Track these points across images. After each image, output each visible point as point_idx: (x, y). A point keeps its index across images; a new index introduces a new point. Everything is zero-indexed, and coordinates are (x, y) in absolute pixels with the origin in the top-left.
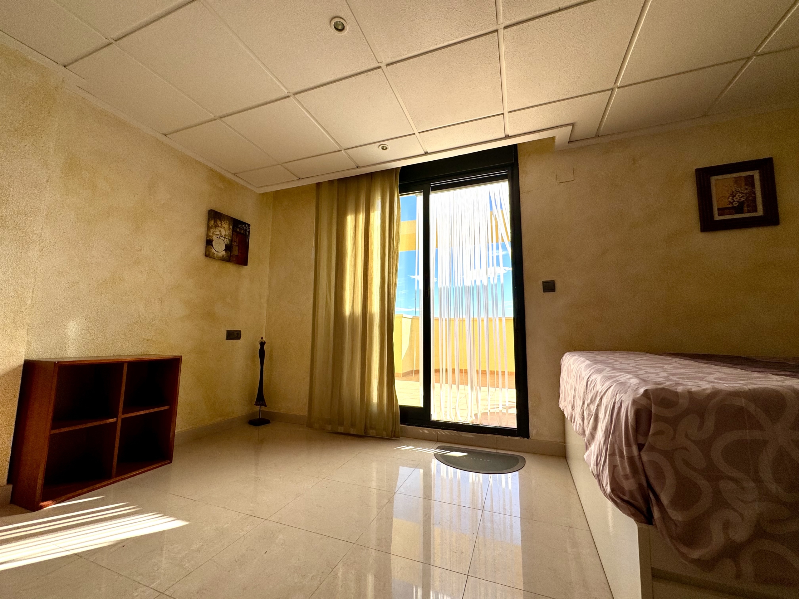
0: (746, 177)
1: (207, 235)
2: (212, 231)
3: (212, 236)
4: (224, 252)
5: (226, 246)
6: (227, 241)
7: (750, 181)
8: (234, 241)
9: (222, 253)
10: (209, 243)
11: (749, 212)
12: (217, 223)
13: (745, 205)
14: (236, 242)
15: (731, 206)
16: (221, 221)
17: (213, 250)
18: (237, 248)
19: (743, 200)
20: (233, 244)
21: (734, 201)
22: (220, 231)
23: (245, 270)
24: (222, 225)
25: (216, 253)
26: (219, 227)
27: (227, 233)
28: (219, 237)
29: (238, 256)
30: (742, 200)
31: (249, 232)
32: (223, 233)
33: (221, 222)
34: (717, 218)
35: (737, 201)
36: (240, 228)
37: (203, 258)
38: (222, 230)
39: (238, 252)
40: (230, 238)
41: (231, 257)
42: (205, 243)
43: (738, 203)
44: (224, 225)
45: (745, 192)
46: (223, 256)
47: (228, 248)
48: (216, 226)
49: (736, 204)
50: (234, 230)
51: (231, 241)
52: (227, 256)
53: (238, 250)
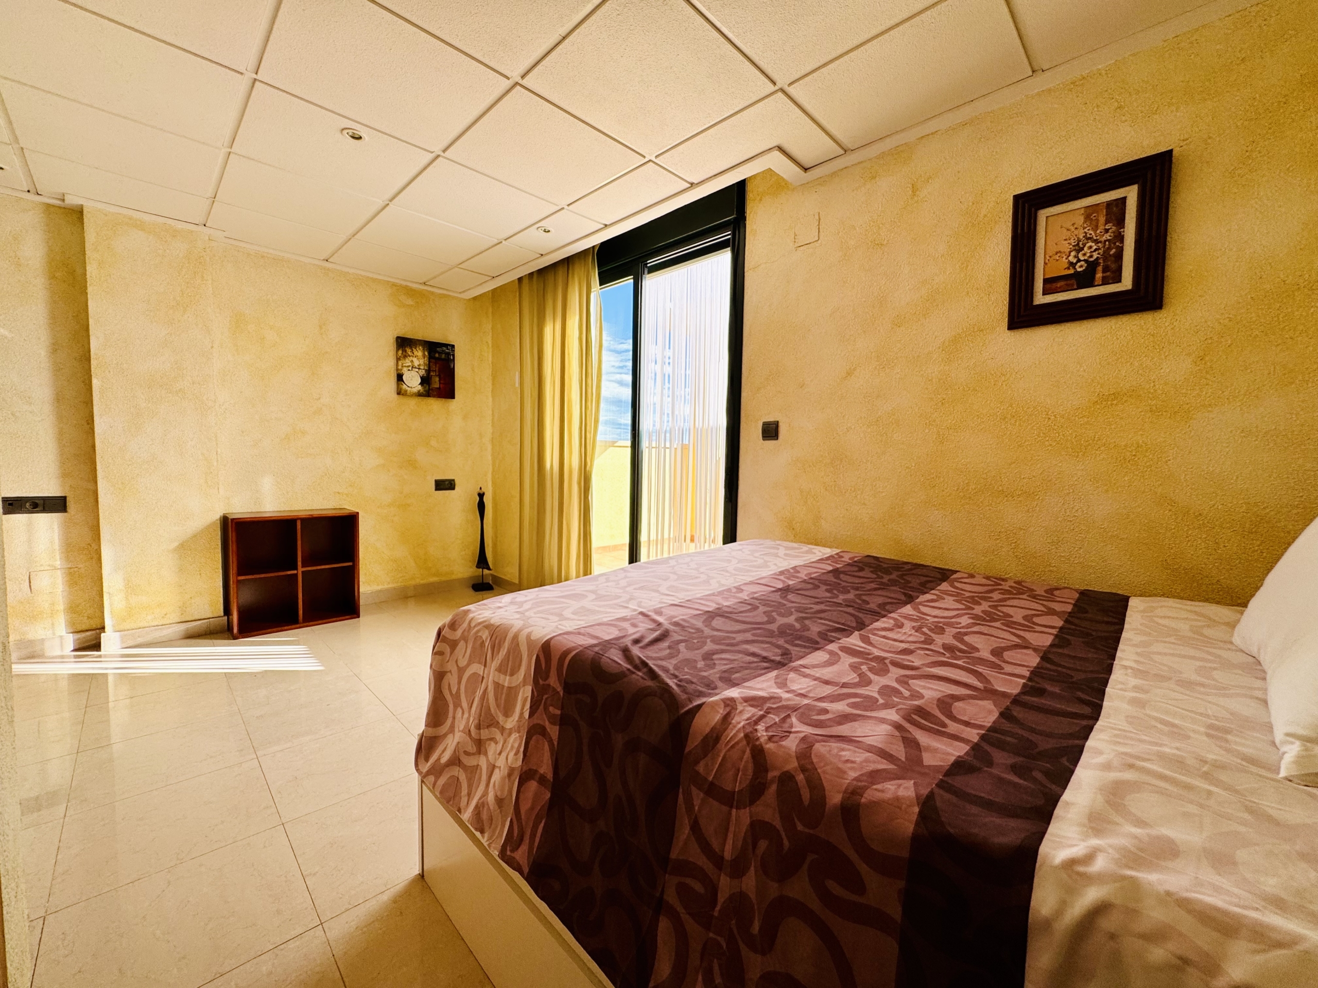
0: (1109, 204)
1: (397, 370)
2: (400, 363)
3: (401, 370)
4: (420, 386)
5: (422, 378)
6: (423, 372)
7: (1116, 211)
8: (433, 371)
9: (416, 388)
10: (400, 378)
11: (1105, 282)
12: (406, 351)
13: (1100, 268)
14: (435, 371)
15: (1072, 271)
16: (411, 348)
17: (404, 387)
18: (437, 379)
19: (1098, 257)
20: (432, 374)
21: (1079, 261)
22: (412, 361)
23: (453, 404)
24: (413, 353)
25: (409, 389)
26: (409, 356)
27: (422, 362)
28: (410, 368)
29: (439, 388)
30: (1095, 257)
31: (454, 355)
32: (416, 363)
33: (412, 350)
34: (1040, 299)
35: (1084, 260)
36: (439, 353)
37: (395, 395)
38: (415, 360)
39: (440, 383)
40: (426, 368)
41: (430, 391)
42: (396, 379)
43: (1086, 265)
44: (416, 353)
45: (1104, 238)
46: (419, 391)
47: (425, 381)
48: (405, 357)
49: (1081, 266)
50: (431, 357)
51: (428, 371)
52: (424, 391)
53: (440, 381)
